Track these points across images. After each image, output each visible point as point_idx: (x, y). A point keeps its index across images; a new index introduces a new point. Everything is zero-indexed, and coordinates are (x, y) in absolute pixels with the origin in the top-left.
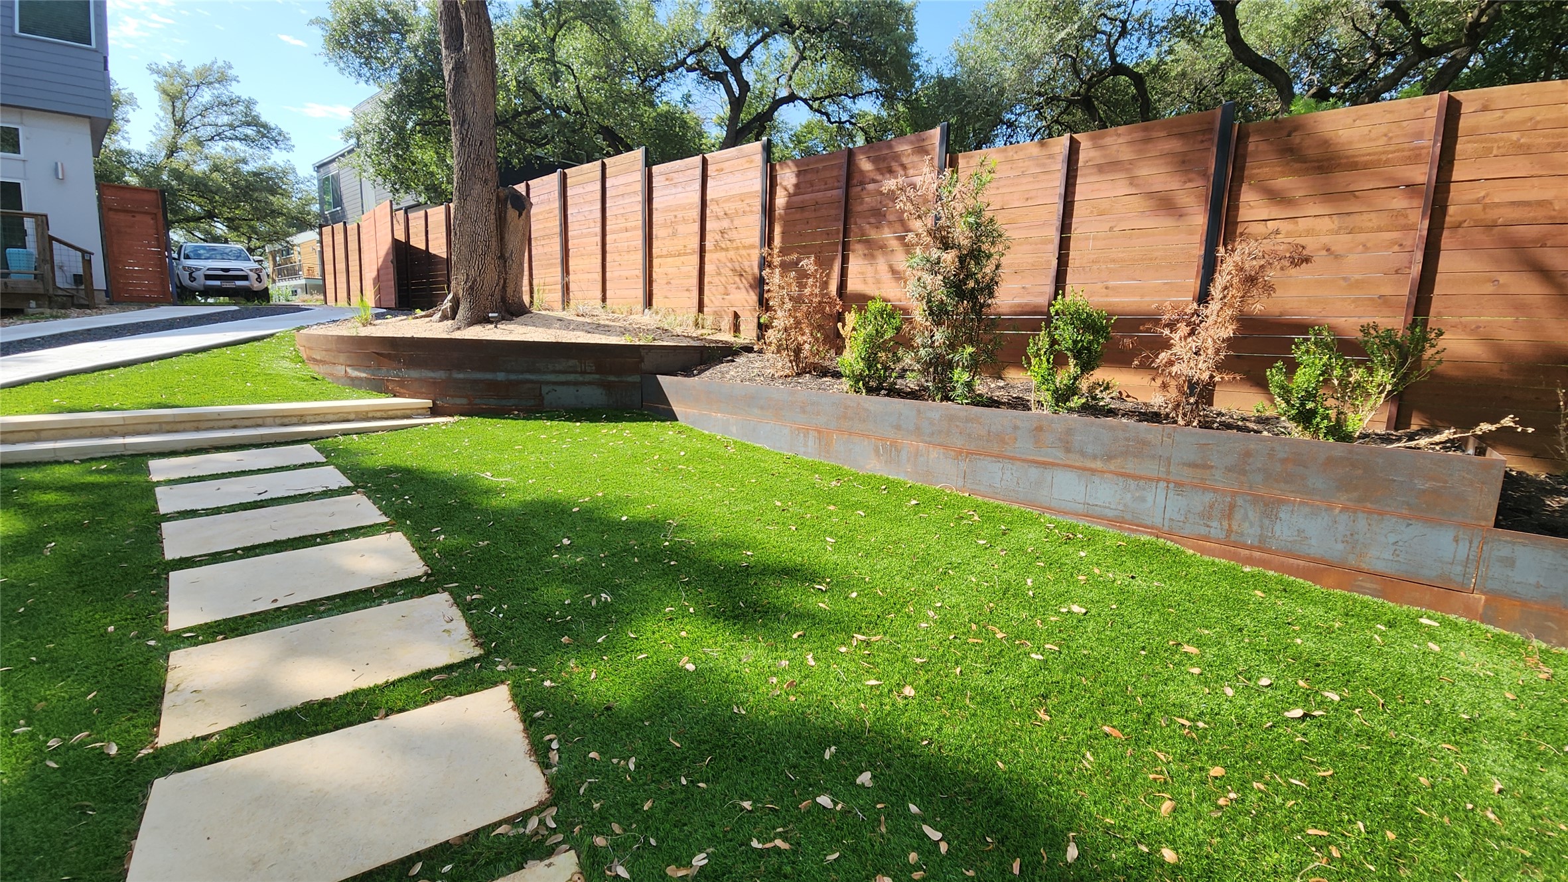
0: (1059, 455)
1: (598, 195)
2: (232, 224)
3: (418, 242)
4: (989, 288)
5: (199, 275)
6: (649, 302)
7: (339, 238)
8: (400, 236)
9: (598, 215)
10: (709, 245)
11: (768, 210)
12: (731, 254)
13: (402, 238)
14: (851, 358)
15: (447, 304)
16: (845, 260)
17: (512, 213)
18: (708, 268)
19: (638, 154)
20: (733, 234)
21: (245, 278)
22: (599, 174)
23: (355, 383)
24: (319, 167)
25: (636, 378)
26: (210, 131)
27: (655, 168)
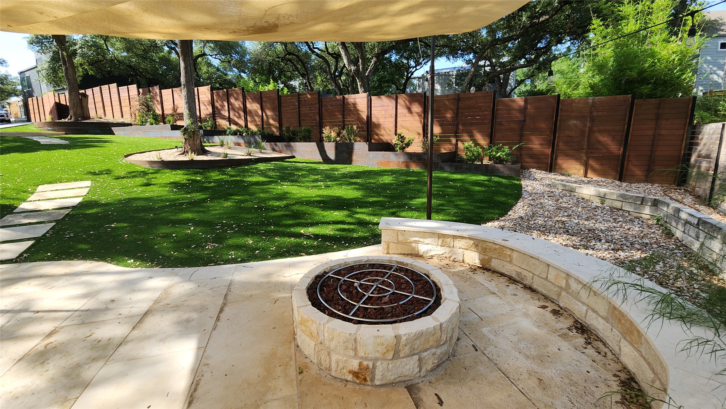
1: (109, 92)
3: (63, 102)
7: (35, 102)
8: (57, 101)
13: (58, 102)
15: (69, 117)
17: (83, 98)
19: (116, 84)
21: (3, 116)
22: (108, 88)
23: (49, 130)
24: (21, 73)
27: (119, 88)
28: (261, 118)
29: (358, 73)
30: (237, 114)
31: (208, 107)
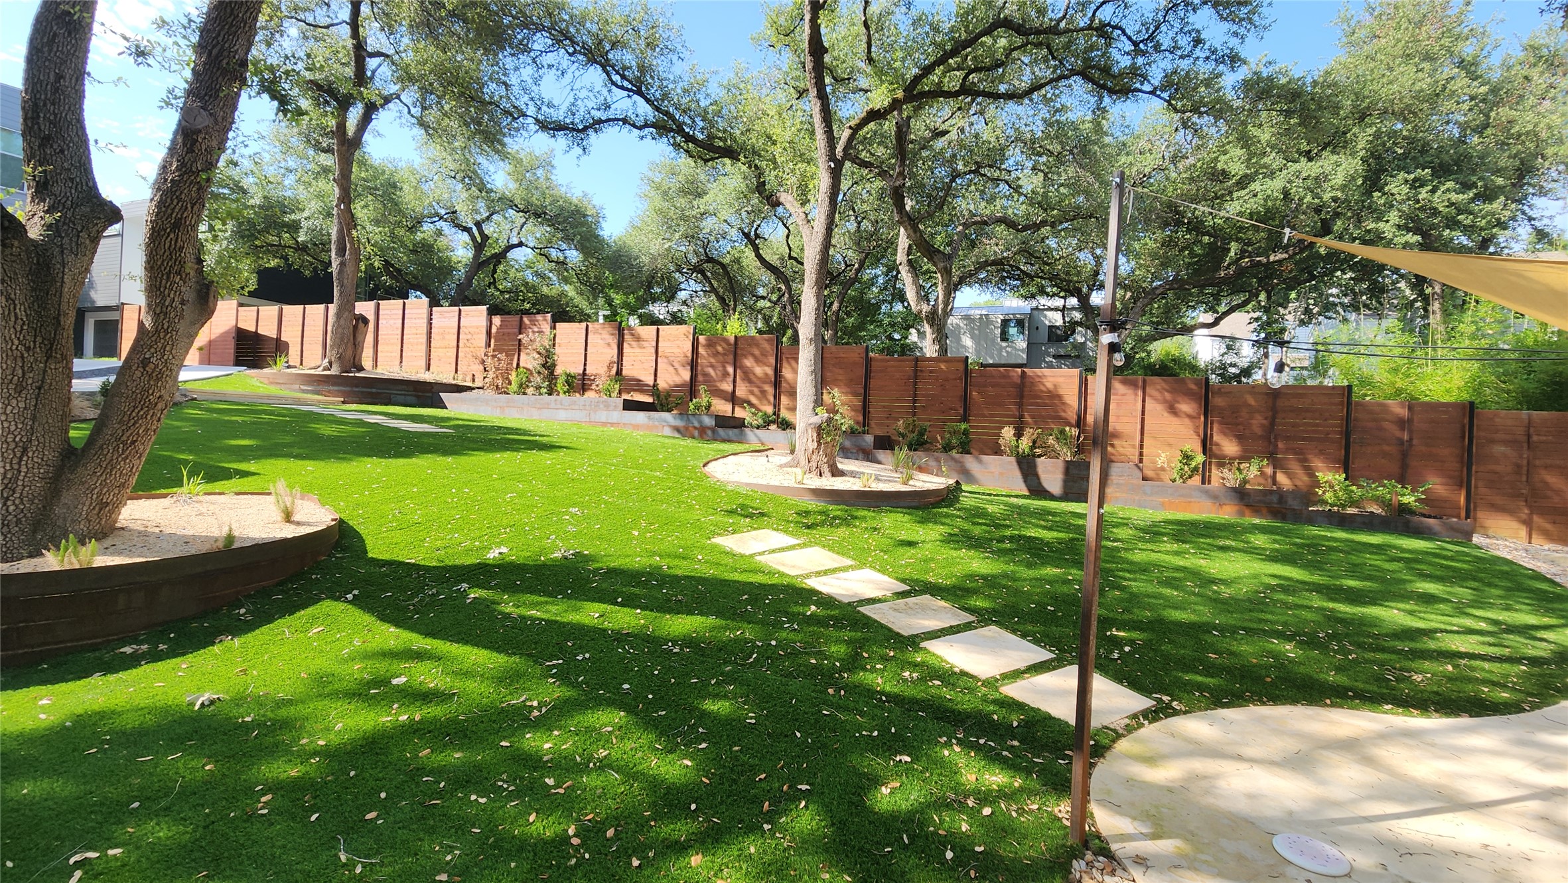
0: (559, 406)
1: (401, 317)
4: (554, 365)
6: (428, 369)
9: (400, 326)
10: (461, 344)
11: (489, 333)
12: (472, 349)
14: (514, 387)
15: (326, 364)
16: (519, 355)
17: (361, 325)
18: (460, 354)
19: (425, 298)
20: (473, 341)
22: (401, 307)
23: (304, 391)
25: (430, 395)
27: (434, 309)
29: (933, 317)
30: (756, 390)
31: (681, 370)
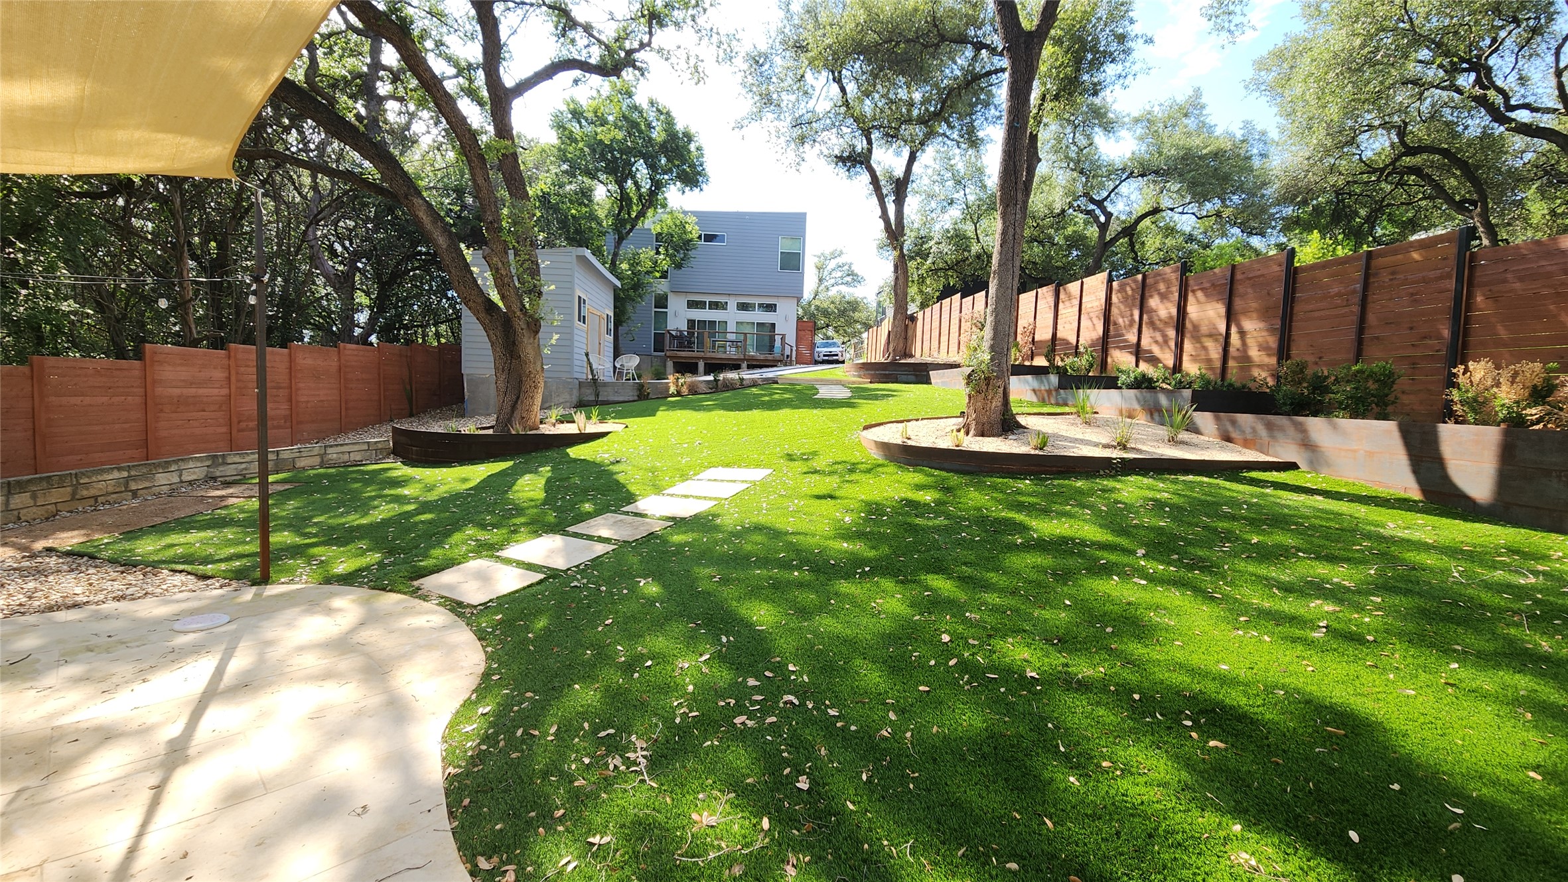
2: (836, 329)
5: (821, 355)
19: (959, 294)
21: (837, 355)
24: (877, 295)
25: (926, 372)
26: (833, 281)
28: (1222, 340)
30: (1159, 337)
31: (1097, 323)
